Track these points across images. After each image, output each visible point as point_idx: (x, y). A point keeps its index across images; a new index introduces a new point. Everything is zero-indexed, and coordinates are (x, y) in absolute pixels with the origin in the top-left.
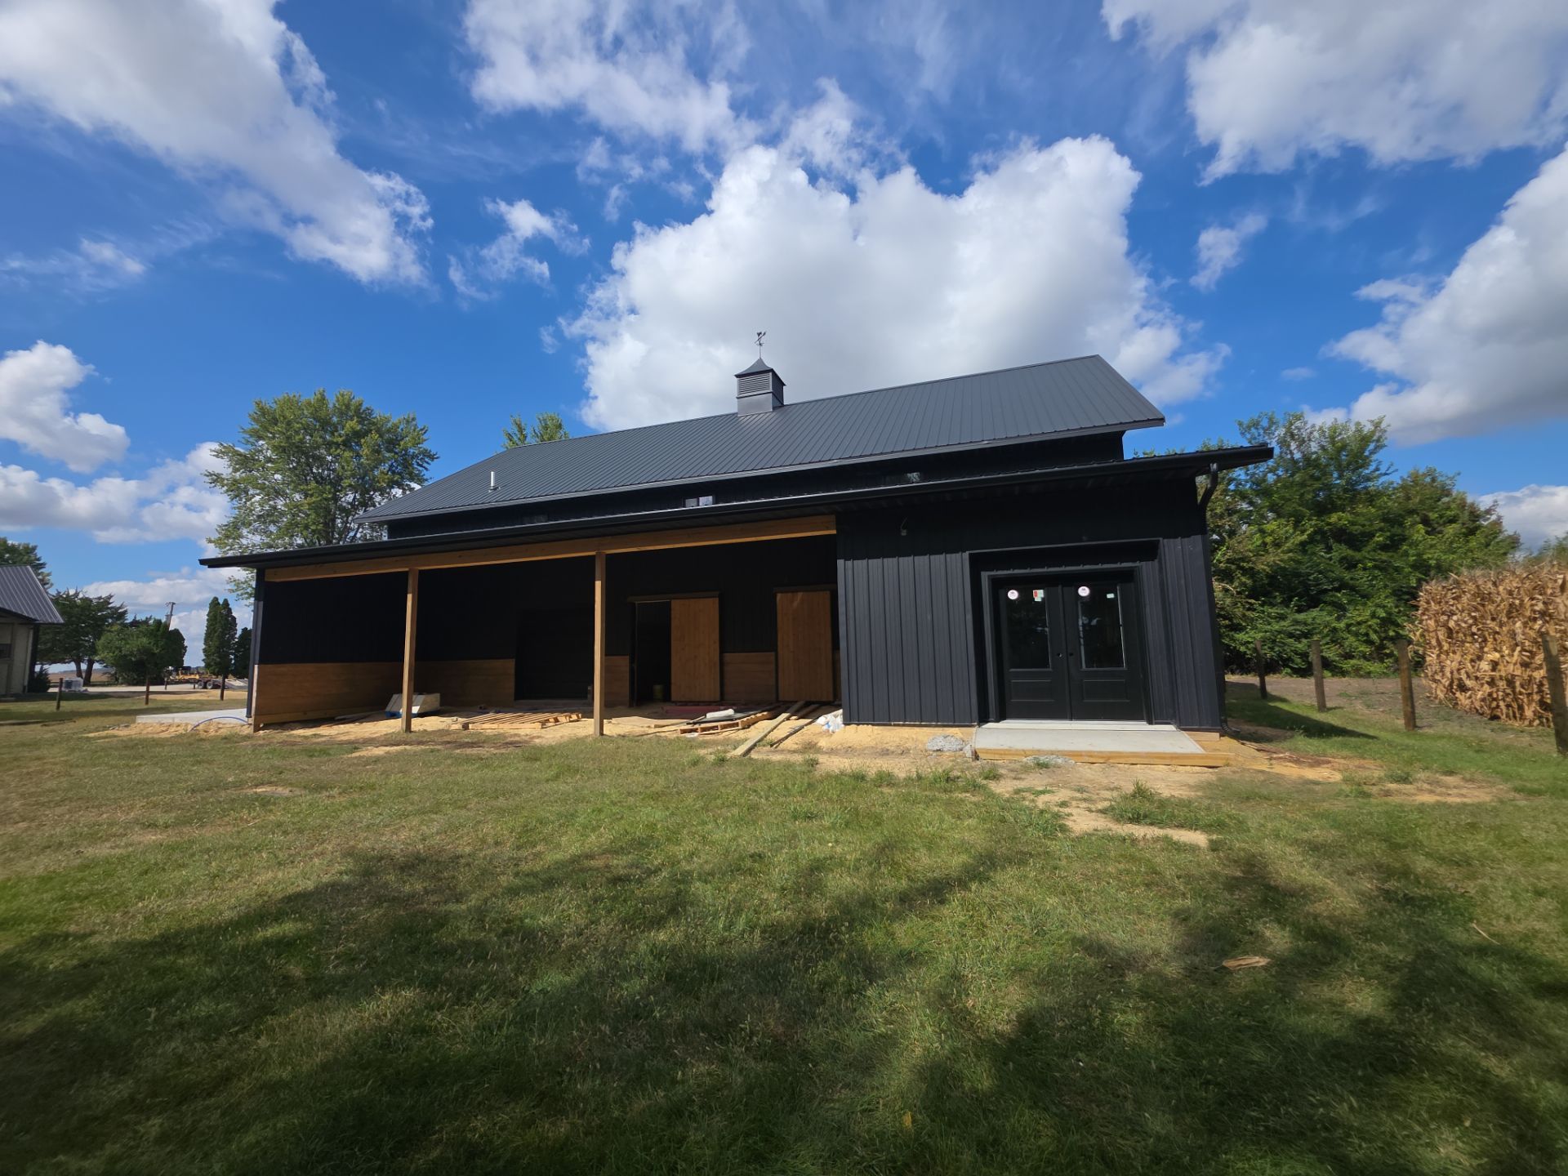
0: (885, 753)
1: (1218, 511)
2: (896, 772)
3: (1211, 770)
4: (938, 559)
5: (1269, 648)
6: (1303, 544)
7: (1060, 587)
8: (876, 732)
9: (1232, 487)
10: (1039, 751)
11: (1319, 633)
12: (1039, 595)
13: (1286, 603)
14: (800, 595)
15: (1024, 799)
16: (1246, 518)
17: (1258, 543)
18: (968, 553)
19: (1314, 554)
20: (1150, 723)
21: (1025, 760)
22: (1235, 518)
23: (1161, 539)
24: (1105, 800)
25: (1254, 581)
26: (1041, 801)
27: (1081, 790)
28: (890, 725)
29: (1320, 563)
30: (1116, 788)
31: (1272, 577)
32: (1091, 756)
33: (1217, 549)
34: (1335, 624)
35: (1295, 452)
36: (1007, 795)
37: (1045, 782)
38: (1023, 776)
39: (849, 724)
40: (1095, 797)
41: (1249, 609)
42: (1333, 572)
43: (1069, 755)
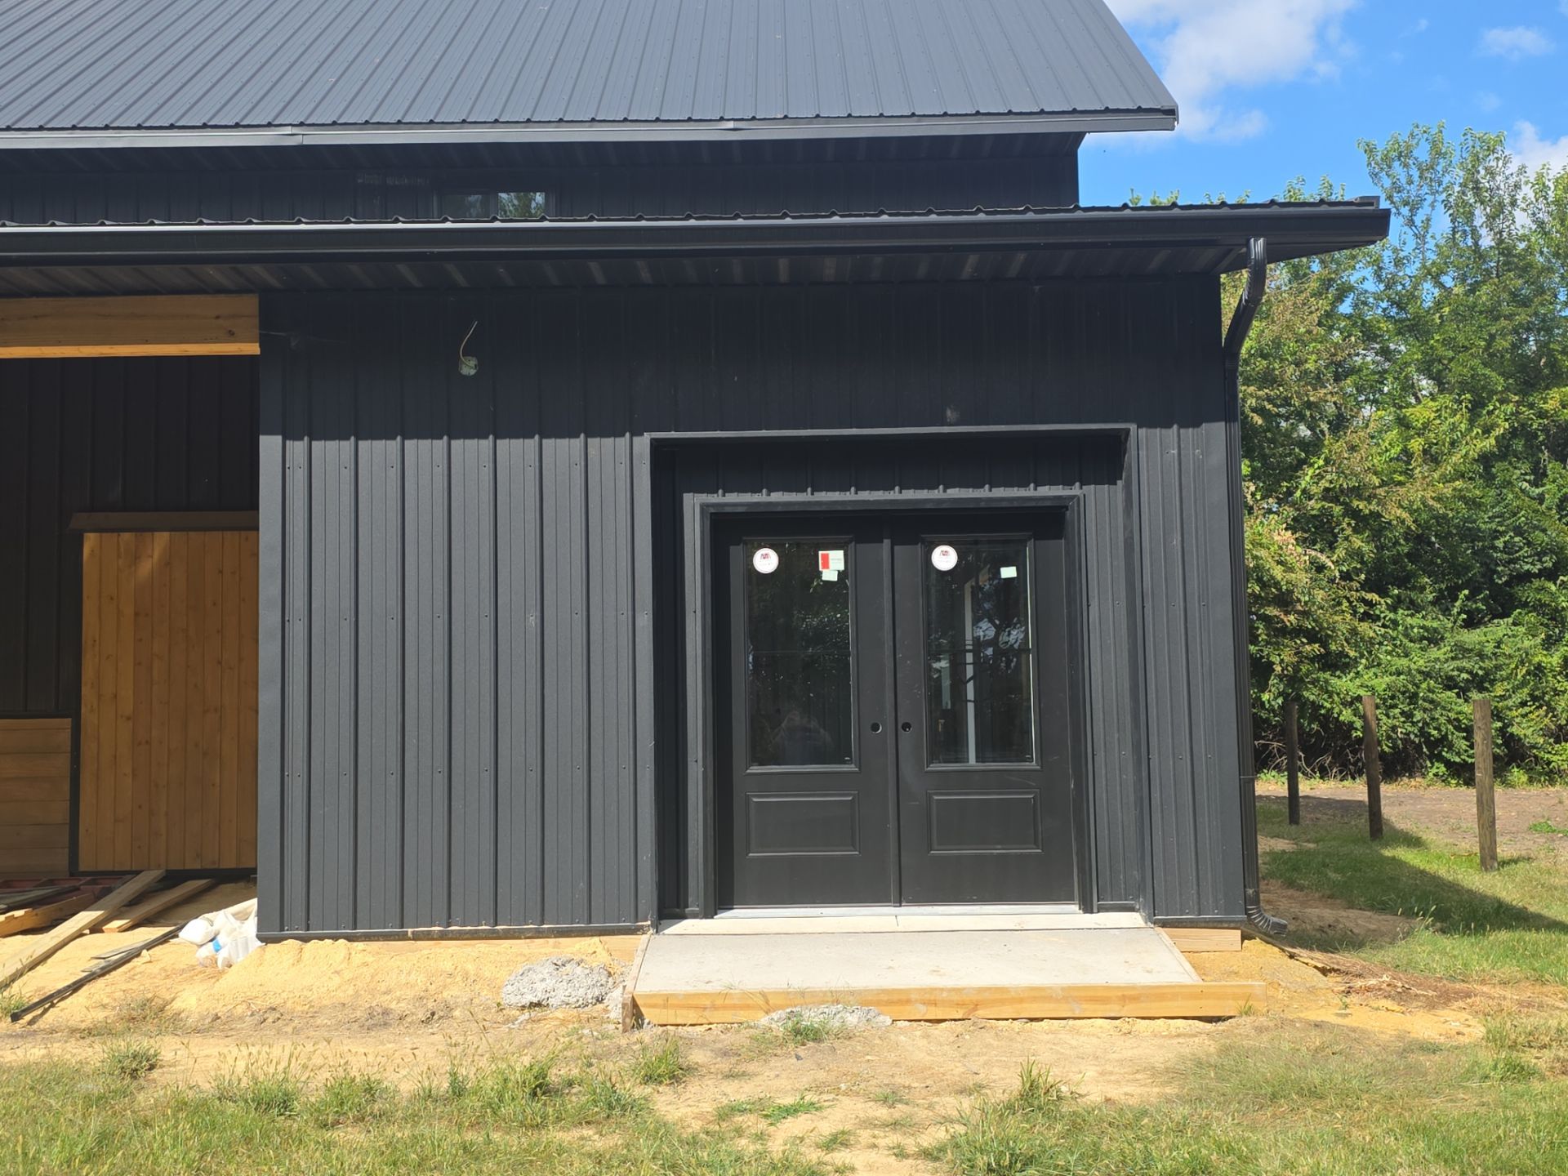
0: (379, 1020)
1: (1310, 366)
2: (390, 1079)
3: (1208, 1026)
4: (564, 451)
5: (1403, 713)
6: (1486, 459)
7: (887, 542)
8: (357, 959)
9: (1345, 308)
10: (803, 994)
11: (1508, 678)
12: (833, 565)
13: (1443, 602)
14: (161, 539)
15: (739, 1132)
16: (1370, 389)
17: (1394, 452)
18: (647, 437)
19: (1508, 484)
20: (1087, 908)
21: (764, 1021)
22: (1349, 385)
23: (1133, 427)
24: (947, 1120)
25: (1381, 548)
26: (781, 1137)
27: (890, 1098)
28: (403, 937)
29: (1520, 509)
30: (979, 1088)
31: (1419, 539)
32: (934, 1003)
33: (1303, 462)
34: (1540, 657)
35: (1484, 231)
36: (696, 1126)
37: (805, 1081)
38: (751, 1068)
39: (277, 940)
40: (922, 1114)
41: (1366, 617)
42: (1544, 531)
43: (878, 1003)
